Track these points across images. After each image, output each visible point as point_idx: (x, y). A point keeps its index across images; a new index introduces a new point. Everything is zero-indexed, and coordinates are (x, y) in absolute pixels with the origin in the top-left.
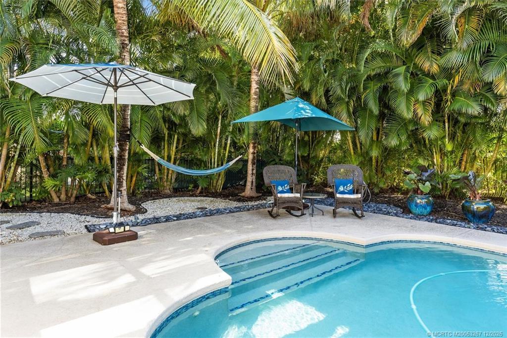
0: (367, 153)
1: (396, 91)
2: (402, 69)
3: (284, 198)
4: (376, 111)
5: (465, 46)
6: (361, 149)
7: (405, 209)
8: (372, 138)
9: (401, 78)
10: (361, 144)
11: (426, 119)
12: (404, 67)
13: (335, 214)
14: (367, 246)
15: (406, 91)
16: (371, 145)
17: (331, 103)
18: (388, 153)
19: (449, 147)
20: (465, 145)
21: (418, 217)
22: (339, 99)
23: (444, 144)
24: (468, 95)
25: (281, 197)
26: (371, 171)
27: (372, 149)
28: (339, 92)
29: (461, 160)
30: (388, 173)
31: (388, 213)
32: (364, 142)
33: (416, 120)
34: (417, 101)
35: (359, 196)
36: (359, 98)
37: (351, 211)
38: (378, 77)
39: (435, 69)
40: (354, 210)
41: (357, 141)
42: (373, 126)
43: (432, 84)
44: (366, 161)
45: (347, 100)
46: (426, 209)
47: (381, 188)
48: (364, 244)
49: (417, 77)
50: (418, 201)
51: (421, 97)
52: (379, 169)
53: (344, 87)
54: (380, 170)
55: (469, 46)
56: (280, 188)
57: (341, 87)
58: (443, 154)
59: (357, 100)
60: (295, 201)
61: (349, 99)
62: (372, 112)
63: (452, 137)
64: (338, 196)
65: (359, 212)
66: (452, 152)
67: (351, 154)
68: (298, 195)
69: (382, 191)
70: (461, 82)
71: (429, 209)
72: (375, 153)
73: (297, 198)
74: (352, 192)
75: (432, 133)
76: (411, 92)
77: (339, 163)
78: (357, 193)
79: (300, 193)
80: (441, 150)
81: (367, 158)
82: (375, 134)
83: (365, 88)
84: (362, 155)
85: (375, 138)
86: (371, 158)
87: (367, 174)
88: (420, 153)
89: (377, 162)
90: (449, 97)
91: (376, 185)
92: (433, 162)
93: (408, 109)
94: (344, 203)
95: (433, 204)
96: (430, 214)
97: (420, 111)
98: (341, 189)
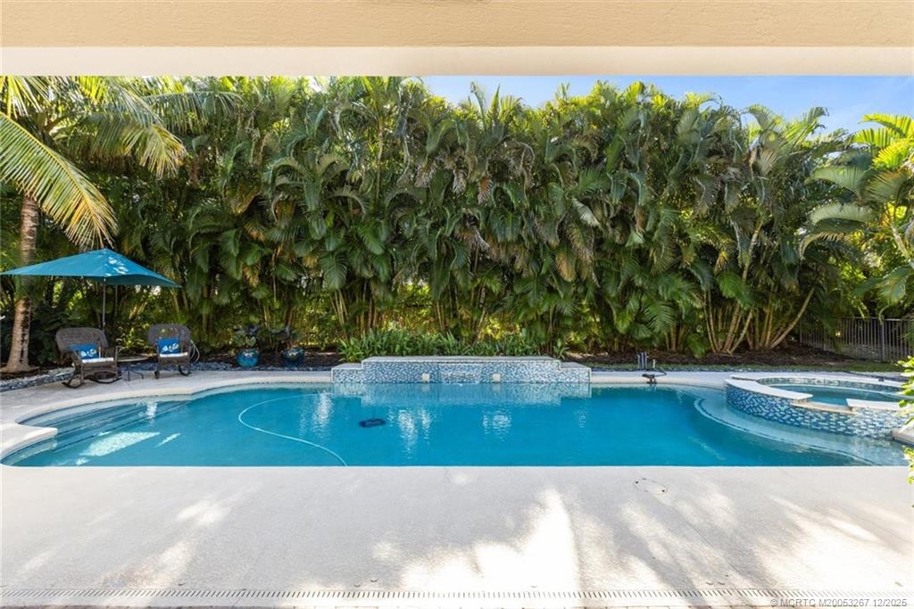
0: (196, 310)
1: (225, 253)
2: (231, 233)
3: (92, 363)
4: (206, 269)
5: (283, 227)
6: (189, 305)
7: (235, 364)
8: (202, 295)
9: (231, 243)
10: (189, 301)
11: (254, 281)
12: (235, 231)
13: (157, 376)
14: (193, 394)
15: (235, 255)
16: (201, 303)
17: (150, 254)
18: (220, 311)
19: (277, 305)
20: (289, 304)
21: (245, 368)
22: (161, 252)
23: (272, 302)
24: (287, 265)
25: (87, 363)
26: (200, 328)
27: (202, 307)
28: (161, 244)
29: (287, 317)
30: (220, 332)
31: (218, 369)
32: (192, 298)
33: (245, 281)
34: (245, 265)
35: (186, 354)
36: (186, 253)
37: (177, 372)
38: (209, 236)
39: (262, 238)
40: (180, 370)
41: (184, 297)
42: (204, 283)
43: (259, 251)
44: (194, 319)
45: (171, 254)
46: (252, 360)
47: (213, 348)
48: (190, 393)
49: (246, 243)
50: (246, 355)
51: (249, 262)
52: (211, 326)
53: (168, 241)
54: (211, 329)
55: (286, 227)
56: (84, 354)
57: (164, 239)
58: (272, 311)
59: (184, 256)
60: (108, 365)
61: (174, 252)
62: (202, 270)
63: (279, 297)
64: (162, 356)
65: (186, 372)
66: (279, 310)
67: (176, 311)
68: (111, 359)
69: (214, 351)
70: (283, 253)
71: (255, 360)
72: (205, 311)
73: (110, 362)
74: (178, 351)
75: (260, 294)
76: (241, 256)
77: (159, 322)
78: (184, 352)
79: (114, 356)
80: (270, 308)
81: (196, 317)
82: (205, 290)
83: (194, 245)
84: (190, 312)
85: (205, 295)
86: (201, 317)
87: (196, 334)
88: (252, 311)
89: (208, 320)
90: (273, 264)
91: (207, 344)
92: (264, 319)
93: (238, 272)
94: (169, 363)
95: (259, 356)
96: (257, 365)
97: (248, 274)
98: (165, 349)
